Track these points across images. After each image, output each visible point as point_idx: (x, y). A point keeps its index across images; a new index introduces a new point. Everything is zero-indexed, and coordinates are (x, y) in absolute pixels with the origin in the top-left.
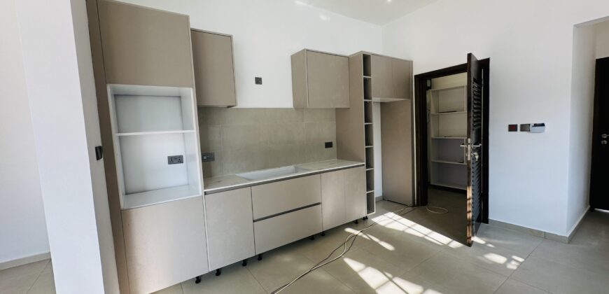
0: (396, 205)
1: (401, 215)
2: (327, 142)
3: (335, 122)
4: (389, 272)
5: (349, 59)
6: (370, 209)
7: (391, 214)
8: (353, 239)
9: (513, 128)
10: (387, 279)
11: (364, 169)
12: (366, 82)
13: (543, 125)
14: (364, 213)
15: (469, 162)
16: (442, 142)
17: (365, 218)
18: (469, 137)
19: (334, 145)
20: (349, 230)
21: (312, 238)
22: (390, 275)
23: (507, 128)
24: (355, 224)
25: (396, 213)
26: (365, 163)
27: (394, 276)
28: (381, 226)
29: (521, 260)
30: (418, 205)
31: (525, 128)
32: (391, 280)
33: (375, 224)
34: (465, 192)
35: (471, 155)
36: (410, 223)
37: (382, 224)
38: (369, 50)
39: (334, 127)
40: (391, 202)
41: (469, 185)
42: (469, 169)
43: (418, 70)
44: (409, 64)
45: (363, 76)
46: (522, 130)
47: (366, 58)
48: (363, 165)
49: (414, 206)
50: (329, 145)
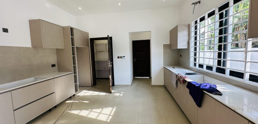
0: (85, 87)
1: (88, 90)
2: (52, 64)
3: (56, 55)
4: (90, 109)
5: (64, 28)
6: (76, 91)
7: (84, 91)
8: (71, 104)
9: (118, 57)
10: (90, 112)
11: (73, 75)
12: (72, 39)
13: (124, 57)
14: (74, 93)
15: (109, 68)
16: (99, 62)
17: (74, 95)
18: (109, 60)
19: (56, 65)
20: (67, 102)
21: (50, 110)
22: (90, 110)
23: (117, 58)
24: (70, 98)
25: (86, 90)
26: (73, 72)
27: (92, 110)
28: (82, 96)
29: (123, 93)
30: (93, 86)
31: (121, 57)
32: (91, 111)
33: (79, 96)
34: (109, 78)
35: (110, 66)
36: (92, 92)
37: (82, 95)
38: (73, 26)
39: (56, 57)
40: (83, 87)
41: (110, 75)
42: (110, 70)
43: (91, 37)
44: (87, 34)
45: (71, 36)
46: (120, 58)
47: (72, 29)
48: (73, 73)
49: (92, 86)
50: (53, 66)
